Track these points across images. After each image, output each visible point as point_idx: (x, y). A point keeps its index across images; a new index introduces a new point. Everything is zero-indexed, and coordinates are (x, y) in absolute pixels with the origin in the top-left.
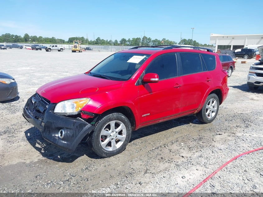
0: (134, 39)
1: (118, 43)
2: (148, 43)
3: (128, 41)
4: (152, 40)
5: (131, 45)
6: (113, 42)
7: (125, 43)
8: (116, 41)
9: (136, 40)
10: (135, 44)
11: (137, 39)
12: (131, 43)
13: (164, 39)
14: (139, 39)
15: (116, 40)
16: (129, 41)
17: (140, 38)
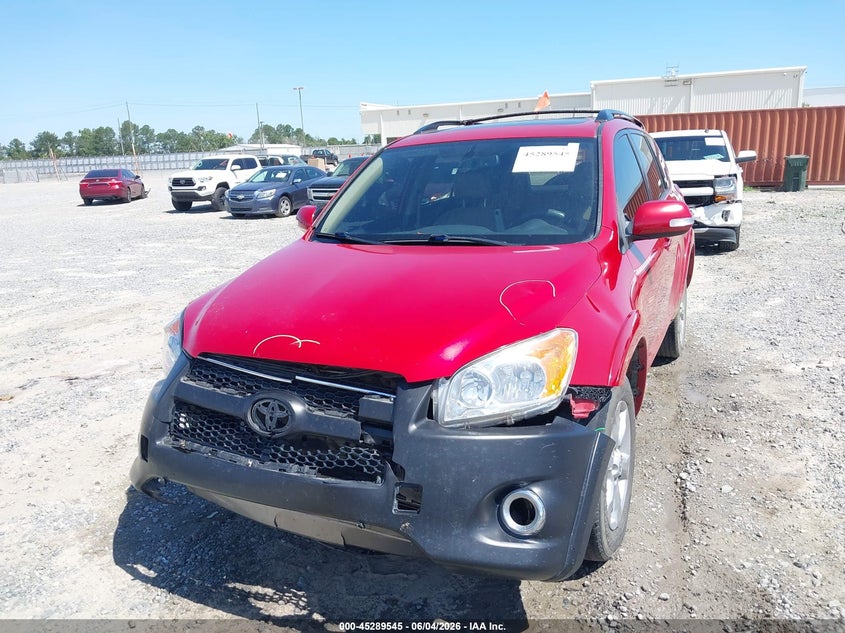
0: (86, 132)
1: (27, 149)
2: (144, 143)
3: (65, 141)
4: (156, 133)
5: (79, 154)
6: (4, 148)
7: (54, 148)
8: (16, 142)
9: (96, 137)
10: (96, 149)
11: (100, 130)
12: (81, 147)
13: (198, 128)
14: (109, 131)
15: (16, 140)
16: (69, 139)
17: (111, 130)
